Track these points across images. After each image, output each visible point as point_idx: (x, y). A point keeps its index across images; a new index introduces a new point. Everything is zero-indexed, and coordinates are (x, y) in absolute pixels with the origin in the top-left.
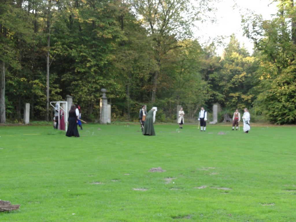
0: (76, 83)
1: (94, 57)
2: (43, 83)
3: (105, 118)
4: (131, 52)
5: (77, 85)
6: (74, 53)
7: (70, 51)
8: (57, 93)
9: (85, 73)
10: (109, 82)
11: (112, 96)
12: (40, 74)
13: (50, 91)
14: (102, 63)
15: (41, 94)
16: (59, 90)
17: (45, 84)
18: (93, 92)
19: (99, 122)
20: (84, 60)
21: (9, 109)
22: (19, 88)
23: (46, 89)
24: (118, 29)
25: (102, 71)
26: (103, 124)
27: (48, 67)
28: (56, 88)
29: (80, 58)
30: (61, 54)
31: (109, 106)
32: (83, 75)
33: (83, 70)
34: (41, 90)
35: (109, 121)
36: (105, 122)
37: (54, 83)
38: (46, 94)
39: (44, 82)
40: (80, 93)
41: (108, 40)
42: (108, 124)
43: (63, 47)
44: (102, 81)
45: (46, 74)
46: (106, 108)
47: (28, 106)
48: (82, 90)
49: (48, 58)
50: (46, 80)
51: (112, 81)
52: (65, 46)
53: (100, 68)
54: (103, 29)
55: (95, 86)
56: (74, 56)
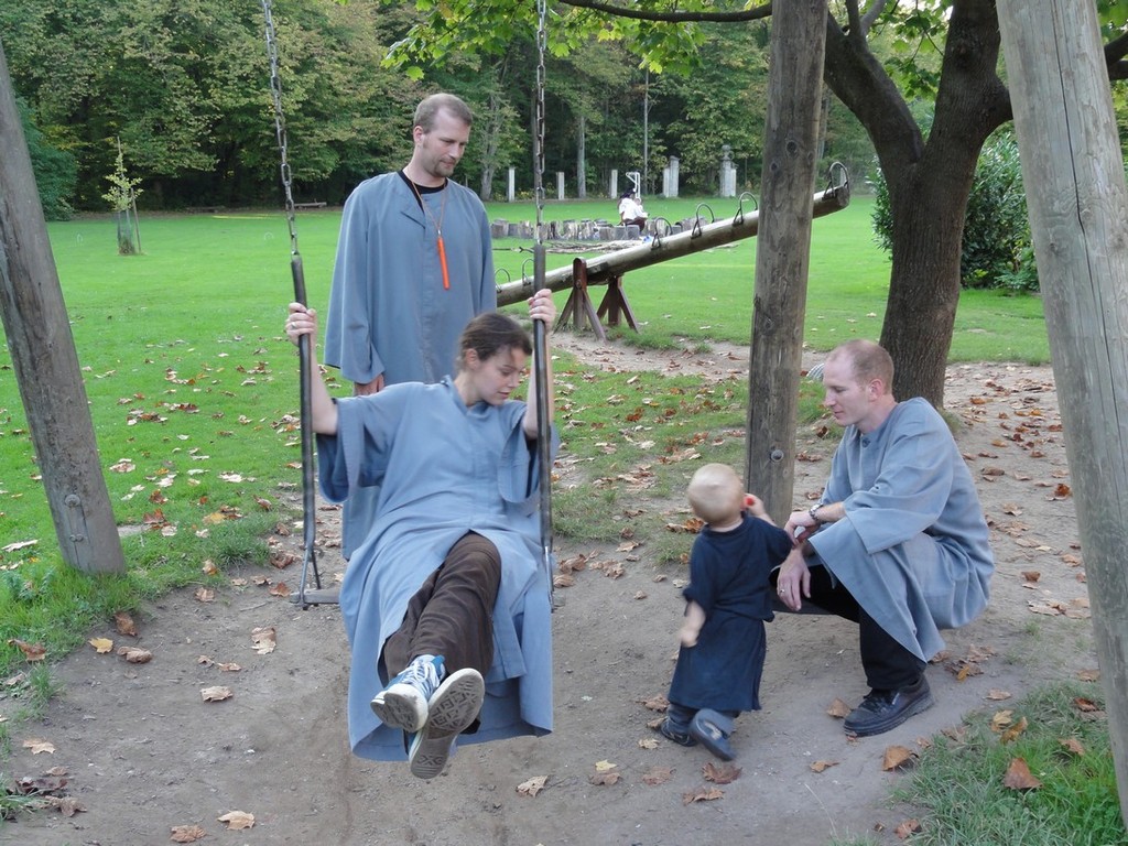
0: (688, 136)
1: (716, 95)
2: (639, 138)
3: (726, 189)
5: (689, 140)
6: (684, 91)
7: (679, 88)
8: (659, 152)
9: (701, 121)
10: (738, 133)
11: (744, 155)
12: (633, 124)
13: (650, 150)
14: (727, 105)
15: (635, 154)
16: (662, 148)
17: (643, 139)
18: (713, 149)
19: (719, 196)
20: (700, 100)
21: (590, 177)
22: (605, 147)
23: (642, 147)
24: (755, 48)
25: (728, 117)
26: (724, 198)
27: (646, 115)
28: (658, 145)
29: (694, 99)
30: (665, 93)
31: (734, 171)
32: (698, 126)
33: (698, 117)
34: (637, 149)
35: (734, 194)
36: (727, 195)
37: (654, 138)
38: (643, 154)
39: (639, 136)
40: (694, 152)
41: (738, 69)
42: (731, 197)
43: (669, 82)
44: (727, 131)
45: (642, 124)
46: (730, 174)
47: (615, 173)
48: (696, 147)
49: (646, 100)
50: (643, 134)
51: (742, 132)
52: (672, 81)
53: (724, 113)
54: (732, 49)
55: (716, 140)
56: (685, 96)
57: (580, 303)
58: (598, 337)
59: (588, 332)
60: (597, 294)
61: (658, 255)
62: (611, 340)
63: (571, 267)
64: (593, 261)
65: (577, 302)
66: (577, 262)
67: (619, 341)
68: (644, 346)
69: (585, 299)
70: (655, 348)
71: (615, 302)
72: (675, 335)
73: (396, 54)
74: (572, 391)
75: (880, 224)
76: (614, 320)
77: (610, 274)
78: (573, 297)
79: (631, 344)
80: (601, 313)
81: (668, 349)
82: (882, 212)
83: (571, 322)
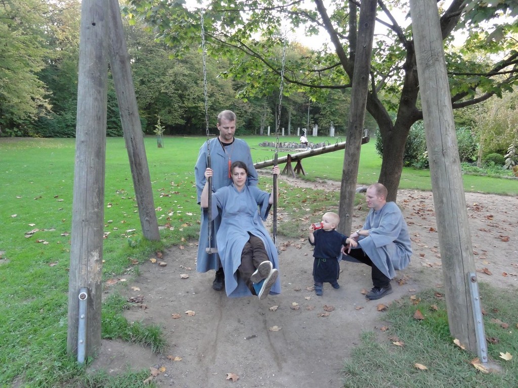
0: (321, 118)
1: (329, 107)
3: (332, 134)
4: (346, 104)
5: (321, 120)
6: (320, 105)
9: (325, 114)
10: (335, 118)
11: (337, 125)
12: (305, 115)
13: (309, 122)
14: (333, 110)
15: (305, 123)
16: (313, 122)
18: (328, 123)
19: (329, 136)
20: (325, 108)
21: (292, 130)
22: (296, 121)
23: (307, 121)
25: (333, 114)
26: (331, 137)
27: (309, 112)
29: (323, 108)
30: (315, 106)
32: (324, 116)
33: (324, 113)
35: (333, 136)
37: (311, 119)
38: (307, 123)
39: (307, 118)
40: (322, 123)
41: (336, 100)
43: (316, 103)
44: (332, 118)
45: (307, 115)
46: (333, 130)
47: (299, 129)
49: (309, 108)
51: (337, 118)
53: (332, 112)
54: (334, 94)
55: (329, 120)
56: (320, 107)
57: (289, 167)
58: (294, 177)
59: (291, 175)
60: (294, 164)
61: (312, 154)
62: (297, 178)
63: (287, 156)
64: (293, 155)
65: (288, 166)
66: (289, 155)
67: (300, 178)
68: (307, 180)
69: (290, 166)
70: (310, 181)
71: (299, 167)
72: (316, 177)
73: (240, 95)
74: (286, 193)
75: (377, 147)
76: (298, 172)
77: (298, 159)
78: (287, 165)
79: (303, 179)
80: (295, 170)
81: (314, 181)
82: (378, 144)
83: (286, 172)
